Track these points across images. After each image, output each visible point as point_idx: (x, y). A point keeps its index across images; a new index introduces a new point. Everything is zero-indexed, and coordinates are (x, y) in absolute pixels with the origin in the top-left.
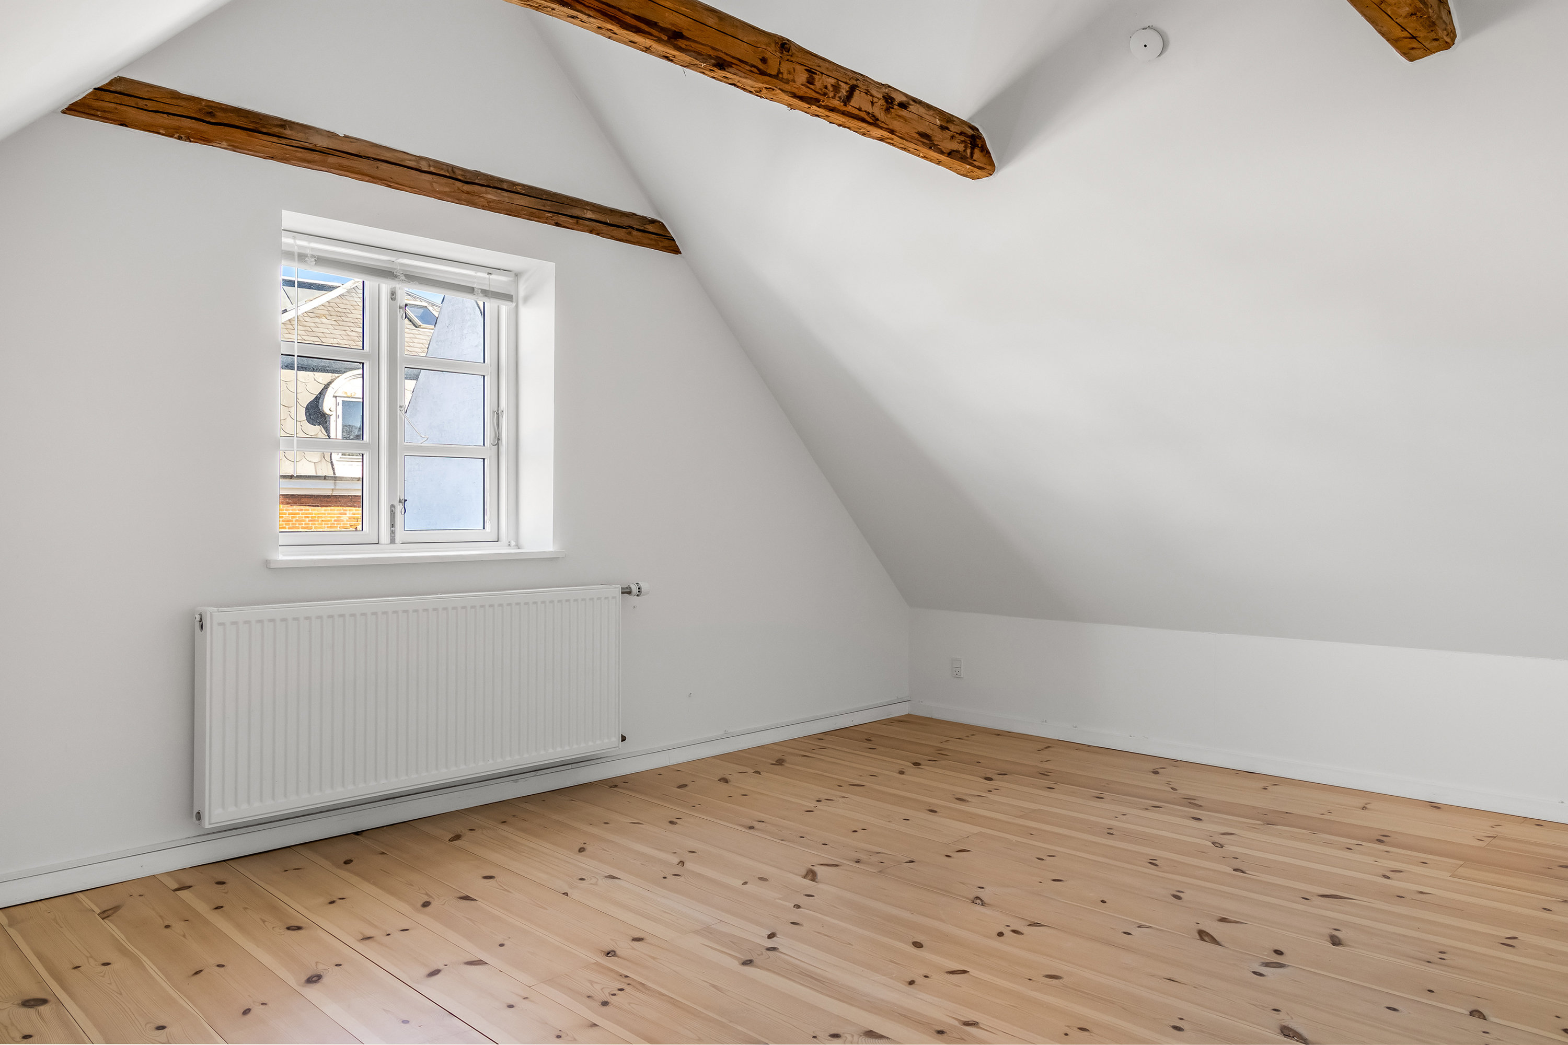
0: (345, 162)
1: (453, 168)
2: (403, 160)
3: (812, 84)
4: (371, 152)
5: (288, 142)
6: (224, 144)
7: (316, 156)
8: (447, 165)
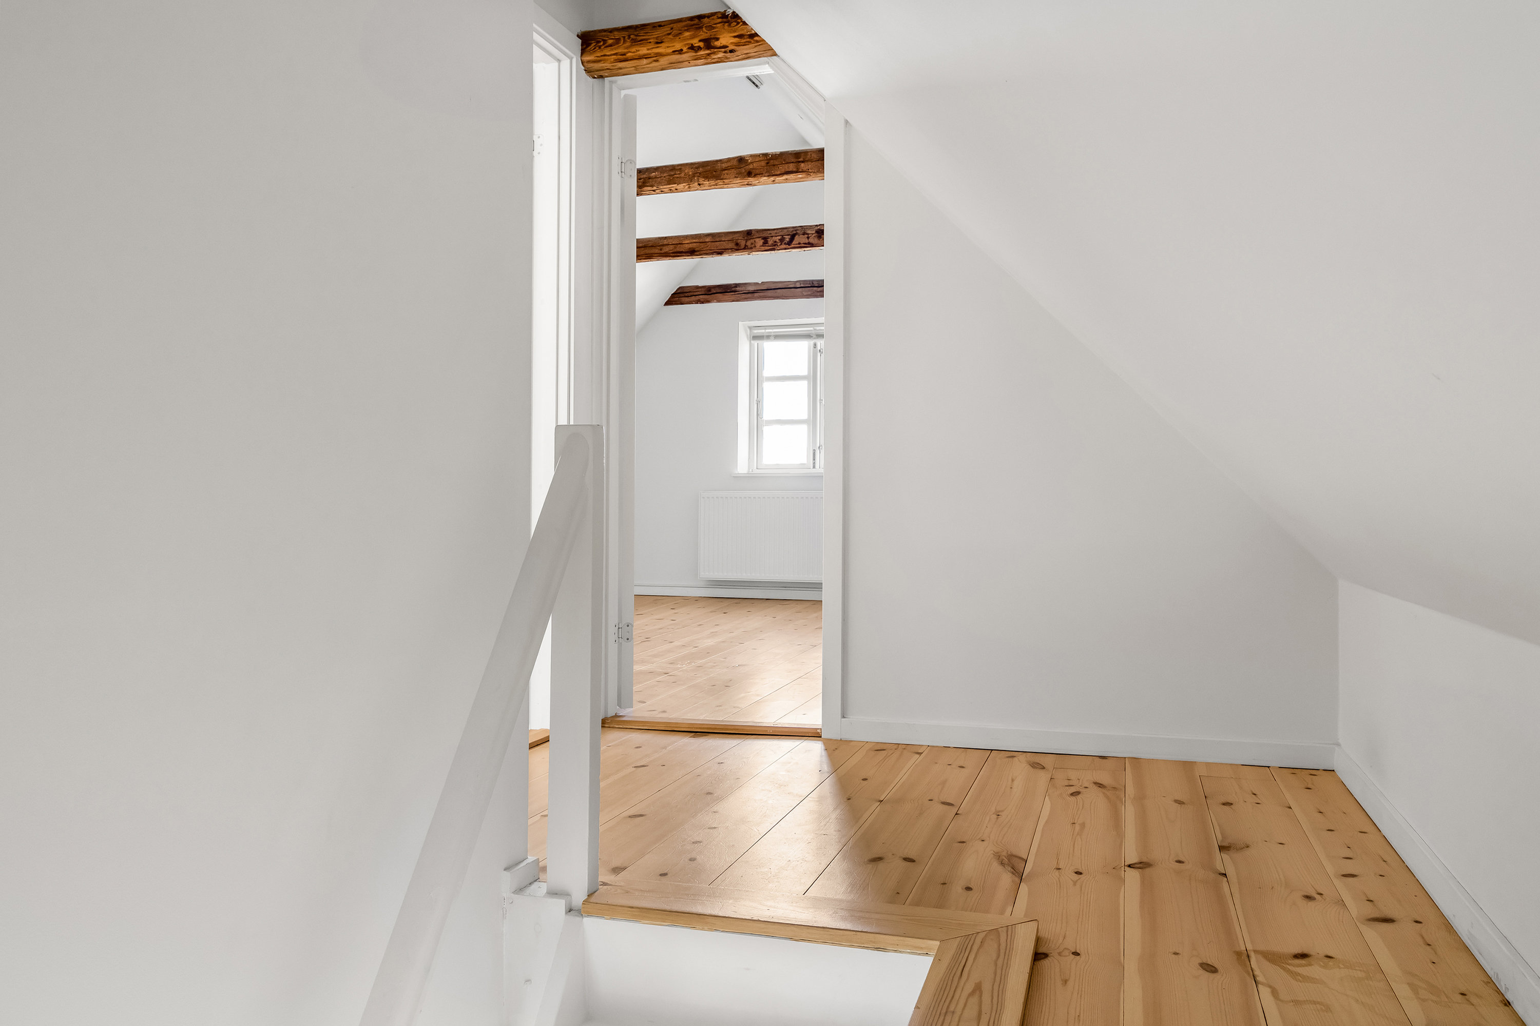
0: (761, 294)
1: (812, 281)
2: (788, 285)
3: (767, 243)
4: (780, 286)
5: (738, 293)
6: (715, 301)
7: (749, 295)
8: (809, 281)
